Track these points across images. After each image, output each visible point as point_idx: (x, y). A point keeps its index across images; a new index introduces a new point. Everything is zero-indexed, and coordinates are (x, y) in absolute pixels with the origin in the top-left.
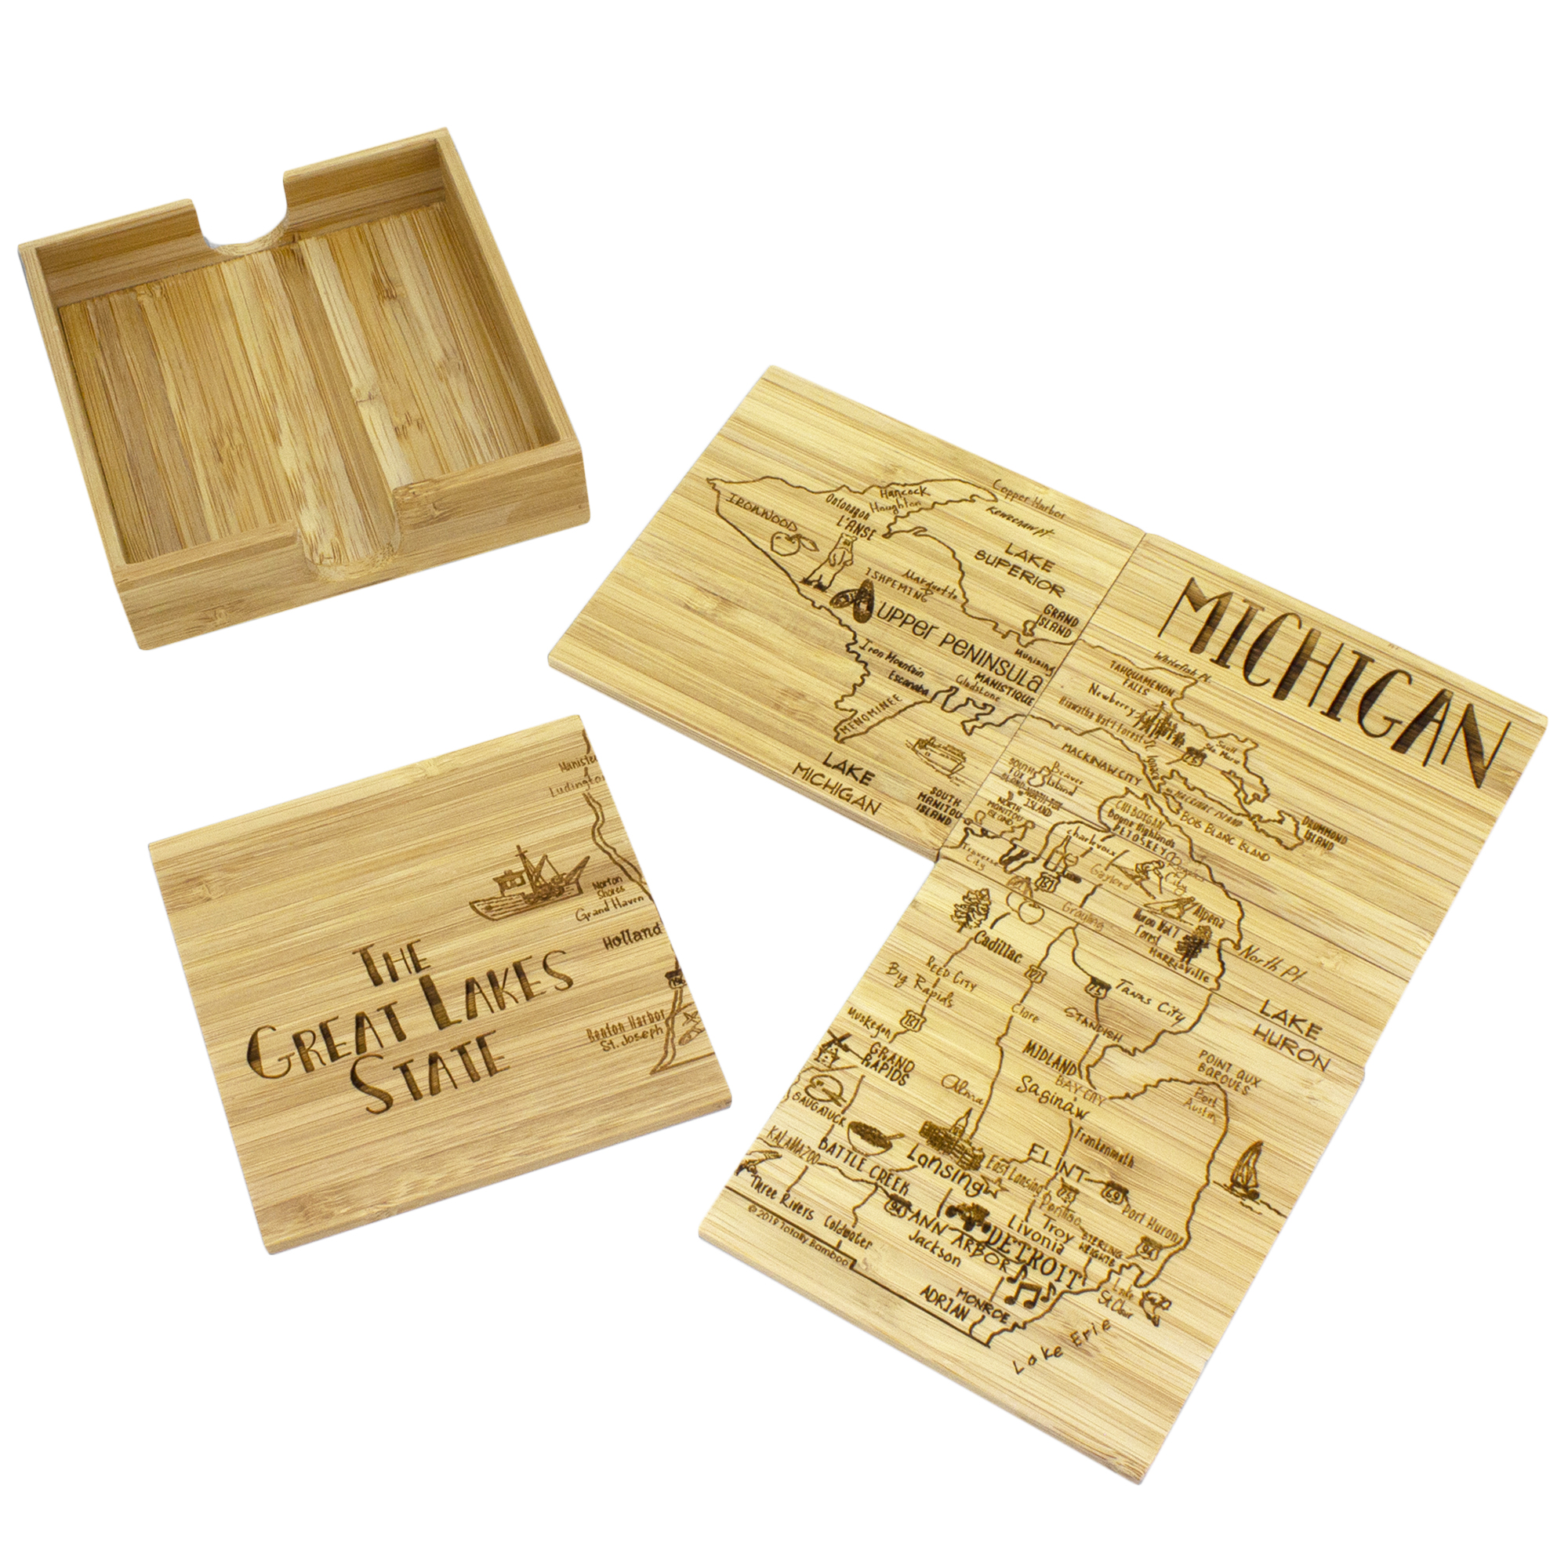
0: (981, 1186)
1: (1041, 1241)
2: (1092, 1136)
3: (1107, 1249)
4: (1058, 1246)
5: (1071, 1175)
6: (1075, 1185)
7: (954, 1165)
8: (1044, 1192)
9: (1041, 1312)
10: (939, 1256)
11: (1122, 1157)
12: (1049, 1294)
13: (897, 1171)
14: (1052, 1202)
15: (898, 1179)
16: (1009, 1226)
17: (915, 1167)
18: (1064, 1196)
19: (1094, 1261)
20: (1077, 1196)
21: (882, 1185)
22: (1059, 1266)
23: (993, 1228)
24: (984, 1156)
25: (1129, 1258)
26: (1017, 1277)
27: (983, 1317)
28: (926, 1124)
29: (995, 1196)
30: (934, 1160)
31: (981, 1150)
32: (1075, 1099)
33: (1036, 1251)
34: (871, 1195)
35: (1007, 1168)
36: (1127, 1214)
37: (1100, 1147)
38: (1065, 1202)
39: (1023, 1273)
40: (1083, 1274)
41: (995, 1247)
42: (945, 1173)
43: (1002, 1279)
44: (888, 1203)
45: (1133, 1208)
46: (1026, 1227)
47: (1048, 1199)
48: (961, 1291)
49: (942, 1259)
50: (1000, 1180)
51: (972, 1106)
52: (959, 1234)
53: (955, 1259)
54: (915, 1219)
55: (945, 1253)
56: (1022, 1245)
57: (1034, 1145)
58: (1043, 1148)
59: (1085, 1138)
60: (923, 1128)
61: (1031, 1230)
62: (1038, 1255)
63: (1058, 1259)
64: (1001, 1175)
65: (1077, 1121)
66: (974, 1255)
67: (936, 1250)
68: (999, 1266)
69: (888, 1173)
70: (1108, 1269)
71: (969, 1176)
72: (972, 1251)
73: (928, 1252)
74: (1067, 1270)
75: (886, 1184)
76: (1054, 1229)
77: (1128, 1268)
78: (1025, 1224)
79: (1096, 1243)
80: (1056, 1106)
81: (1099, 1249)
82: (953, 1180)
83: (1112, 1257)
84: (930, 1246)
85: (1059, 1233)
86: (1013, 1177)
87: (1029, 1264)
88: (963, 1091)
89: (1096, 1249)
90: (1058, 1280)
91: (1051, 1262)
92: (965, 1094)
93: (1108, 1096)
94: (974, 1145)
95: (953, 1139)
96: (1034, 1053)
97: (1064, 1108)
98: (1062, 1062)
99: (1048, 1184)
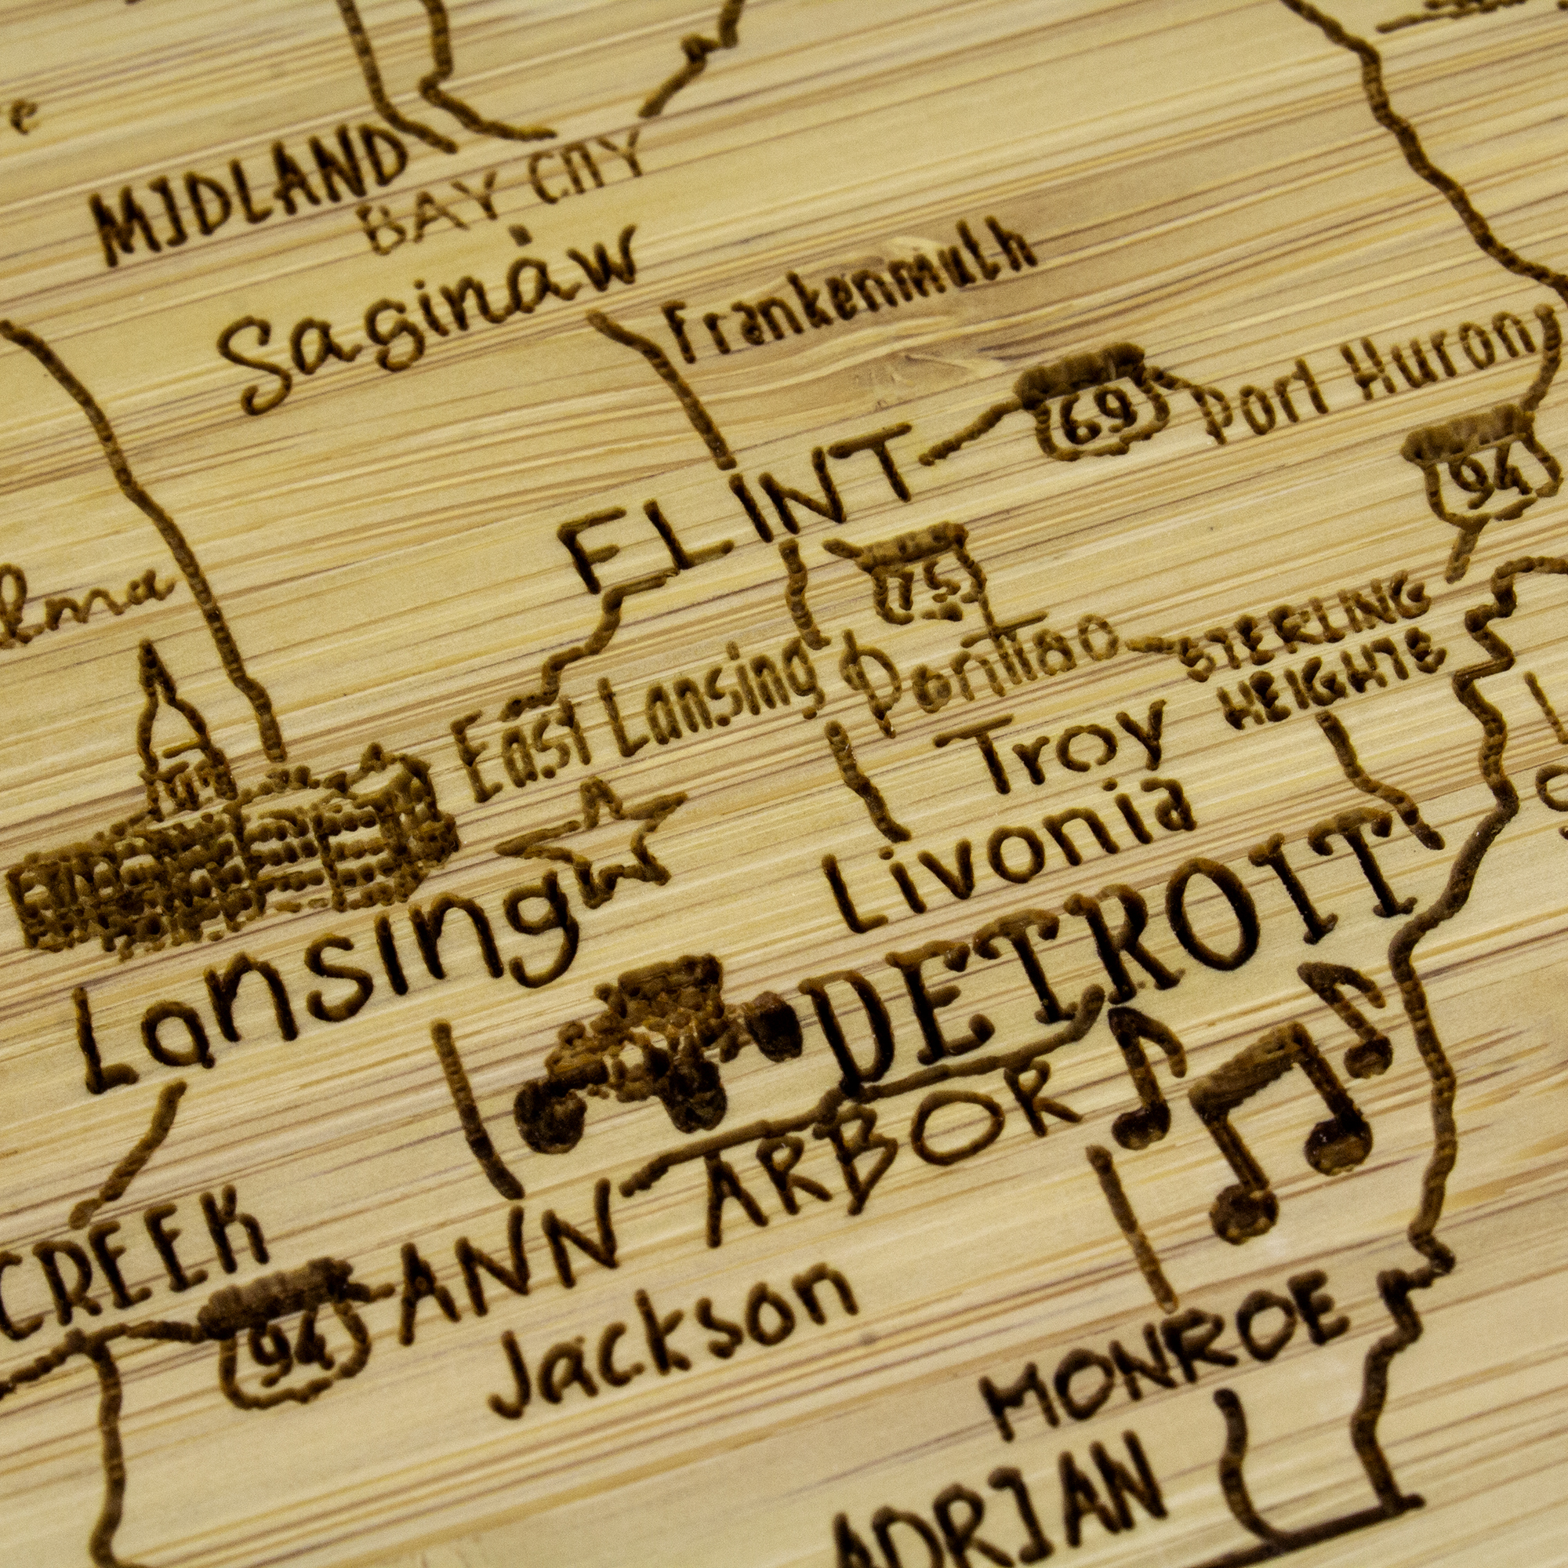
0: (551, 890)
1: (1054, 853)
2: (751, 296)
3: (1338, 618)
4: (1147, 805)
5: (848, 500)
6: (916, 521)
7: (331, 922)
8: (827, 663)
9: (1423, 1121)
10: (722, 1352)
11: (953, 262)
12: (1356, 1021)
13: (113, 1191)
14: (905, 666)
15: (155, 1220)
16: (857, 926)
17: (173, 1096)
18: (923, 598)
19: (1349, 712)
20: (975, 549)
21: (112, 1316)
22: (1248, 875)
23: (804, 1006)
24: (418, 770)
25: (1456, 570)
26: (1147, 1085)
27: (1228, 1402)
28: (17, 886)
29: (651, 871)
30: (223, 991)
31: (376, 758)
32: (522, 236)
33: (1086, 909)
34: (111, 1409)
35: (569, 719)
36: (1238, 429)
37: (825, 303)
38: (953, 615)
39: (1152, 1050)
40: (1376, 803)
41: (905, 1065)
42: (337, 992)
43: (1101, 1162)
44: (228, 1369)
45: (1231, 391)
46: (929, 862)
47: (875, 673)
48: (999, 1402)
49: (749, 1349)
50: (597, 794)
51: (132, 639)
52: (696, 1171)
53: (805, 1290)
54: (429, 1307)
55: (731, 1309)
56: (1003, 945)
57: (569, 537)
58: (617, 515)
59: (732, 327)
60: (29, 914)
61: (964, 853)
62: (1115, 917)
63: (1210, 852)
64: (575, 772)
65: (616, 298)
66: (860, 1194)
67: (675, 1342)
68: (1017, 1124)
69: (81, 1238)
70: (1440, 689)
71: (446, 904)
72: (834, 1180)
73: (651, 1385)
74: (1297, 854)
75: (124, 1300)
76: (1048, 760)
77: (1506, 602)
78: (905, 854)
79: (1270, 640)
80: (477, 322)
81: (1306, 653)
82: (400, 985)
83: (1396, 632)
84: (632, 1349)
85: (1087, 749)
86: (637, 728)
87: (1125, 989)
88: (34, 615)
89: (1298, 661)
90: (1317, 929)
91: (1200, 888)
92: (54, 621)
93: (627, 114)
94: (321, 769)
95: (209, 831)
96: (163, 229)
97: (517, 303)
98: (306, 163)
99: (803, 618)
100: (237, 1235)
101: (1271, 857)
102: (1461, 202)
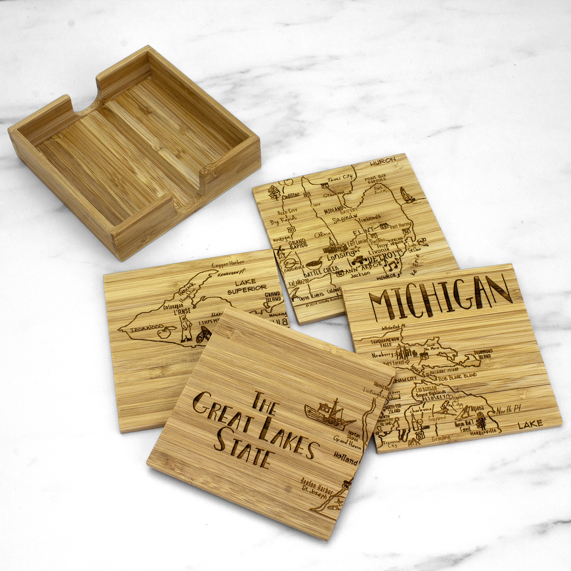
0: (353, 251)
1: (381, 251)
2: (364, 218)
3: (397, 239)
4: (386, 249)
5: (370, 231)
6: (374, 232)
7: (341, 253)
8: (368, 240)
9: (401, 266)
10: (363, 276)
11: (376, 217)
12: (397, 261)
13: (330, 266)
14: (373, 241)
15: (332, 267)
16: (370, 254)
17: (333, 261)
18: (374, 237)
19: (398, 245)
20: (377, 234)
21: (330, 272)
22: (392, 253)
23: (367, 259)
24: (345, 245)
26: (386, 264)
29: (359, 251)
31: (343, 244)
32: (350, 214)
34: (331, 277)
35: (354, 242)
36: (392, 228)
37: (368, 219)
38: (376, 238)
39: (386, 262)
40: (399, 250)
41: (373, 262)
42: (342, 256)
43: (383, 267)
44: (337, 275)
45: (392, 226)
47: (371, 241)
50: (356, 247)
51: (329, 236)
52: (362, 267)
53: (367, 273)
54: (347, 273)
56: (378, 256)
57: (354, 232)
58: (356, 231)
59: (363, 220)
60: (324, 251)
61: (376, 251)
62: (384, 255)
63: (390, 252)
65: (356, 218)
66: (370, 268)
67: (361, 275)
68: (379, 265)
69: (328, 268)
70: (403, 244)
71: (347, 252)
72: (369, 267)
73: (359, 277)
74: (395, 252)
76: (381, 246)
77: (407, 239)
78: (373, 251)
79: (394, 240)
80: (348, 219)
82: (345, 256)
83: (401, 240)
84: (358, 275)
85: (383, 246)
86: (358, 243)
87: (385, 259)
88: (323, 235)
89: (395, 242)
90: (395, 256)
91: (389, 254)
92: (324, 235)
93: (356, 207)
94: (340, 244)
95: (334, 247)
96: (329, 212)
97: (350, 218)
98: (337, 209)
99: (367, 237)
100: (337, 268)
101: (393, 252)
102: (406, 215)
